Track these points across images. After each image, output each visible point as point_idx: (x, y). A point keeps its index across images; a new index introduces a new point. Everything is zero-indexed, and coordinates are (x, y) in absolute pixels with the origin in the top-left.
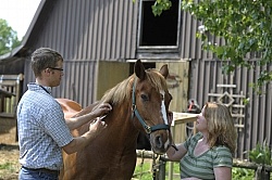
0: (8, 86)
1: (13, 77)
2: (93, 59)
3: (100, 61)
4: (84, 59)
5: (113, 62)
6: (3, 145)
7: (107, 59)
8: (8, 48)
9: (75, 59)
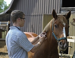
0: (3, 27)
1: (5, 22)
2: (41, 14)
3: (44, 15)
4: (37, 14)
5: (50, 15)
6: (1, 53)
7: (47, 14)
8: (2, 9)
9: (33, 14)
